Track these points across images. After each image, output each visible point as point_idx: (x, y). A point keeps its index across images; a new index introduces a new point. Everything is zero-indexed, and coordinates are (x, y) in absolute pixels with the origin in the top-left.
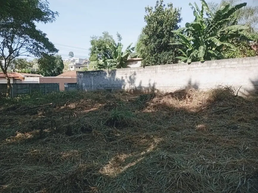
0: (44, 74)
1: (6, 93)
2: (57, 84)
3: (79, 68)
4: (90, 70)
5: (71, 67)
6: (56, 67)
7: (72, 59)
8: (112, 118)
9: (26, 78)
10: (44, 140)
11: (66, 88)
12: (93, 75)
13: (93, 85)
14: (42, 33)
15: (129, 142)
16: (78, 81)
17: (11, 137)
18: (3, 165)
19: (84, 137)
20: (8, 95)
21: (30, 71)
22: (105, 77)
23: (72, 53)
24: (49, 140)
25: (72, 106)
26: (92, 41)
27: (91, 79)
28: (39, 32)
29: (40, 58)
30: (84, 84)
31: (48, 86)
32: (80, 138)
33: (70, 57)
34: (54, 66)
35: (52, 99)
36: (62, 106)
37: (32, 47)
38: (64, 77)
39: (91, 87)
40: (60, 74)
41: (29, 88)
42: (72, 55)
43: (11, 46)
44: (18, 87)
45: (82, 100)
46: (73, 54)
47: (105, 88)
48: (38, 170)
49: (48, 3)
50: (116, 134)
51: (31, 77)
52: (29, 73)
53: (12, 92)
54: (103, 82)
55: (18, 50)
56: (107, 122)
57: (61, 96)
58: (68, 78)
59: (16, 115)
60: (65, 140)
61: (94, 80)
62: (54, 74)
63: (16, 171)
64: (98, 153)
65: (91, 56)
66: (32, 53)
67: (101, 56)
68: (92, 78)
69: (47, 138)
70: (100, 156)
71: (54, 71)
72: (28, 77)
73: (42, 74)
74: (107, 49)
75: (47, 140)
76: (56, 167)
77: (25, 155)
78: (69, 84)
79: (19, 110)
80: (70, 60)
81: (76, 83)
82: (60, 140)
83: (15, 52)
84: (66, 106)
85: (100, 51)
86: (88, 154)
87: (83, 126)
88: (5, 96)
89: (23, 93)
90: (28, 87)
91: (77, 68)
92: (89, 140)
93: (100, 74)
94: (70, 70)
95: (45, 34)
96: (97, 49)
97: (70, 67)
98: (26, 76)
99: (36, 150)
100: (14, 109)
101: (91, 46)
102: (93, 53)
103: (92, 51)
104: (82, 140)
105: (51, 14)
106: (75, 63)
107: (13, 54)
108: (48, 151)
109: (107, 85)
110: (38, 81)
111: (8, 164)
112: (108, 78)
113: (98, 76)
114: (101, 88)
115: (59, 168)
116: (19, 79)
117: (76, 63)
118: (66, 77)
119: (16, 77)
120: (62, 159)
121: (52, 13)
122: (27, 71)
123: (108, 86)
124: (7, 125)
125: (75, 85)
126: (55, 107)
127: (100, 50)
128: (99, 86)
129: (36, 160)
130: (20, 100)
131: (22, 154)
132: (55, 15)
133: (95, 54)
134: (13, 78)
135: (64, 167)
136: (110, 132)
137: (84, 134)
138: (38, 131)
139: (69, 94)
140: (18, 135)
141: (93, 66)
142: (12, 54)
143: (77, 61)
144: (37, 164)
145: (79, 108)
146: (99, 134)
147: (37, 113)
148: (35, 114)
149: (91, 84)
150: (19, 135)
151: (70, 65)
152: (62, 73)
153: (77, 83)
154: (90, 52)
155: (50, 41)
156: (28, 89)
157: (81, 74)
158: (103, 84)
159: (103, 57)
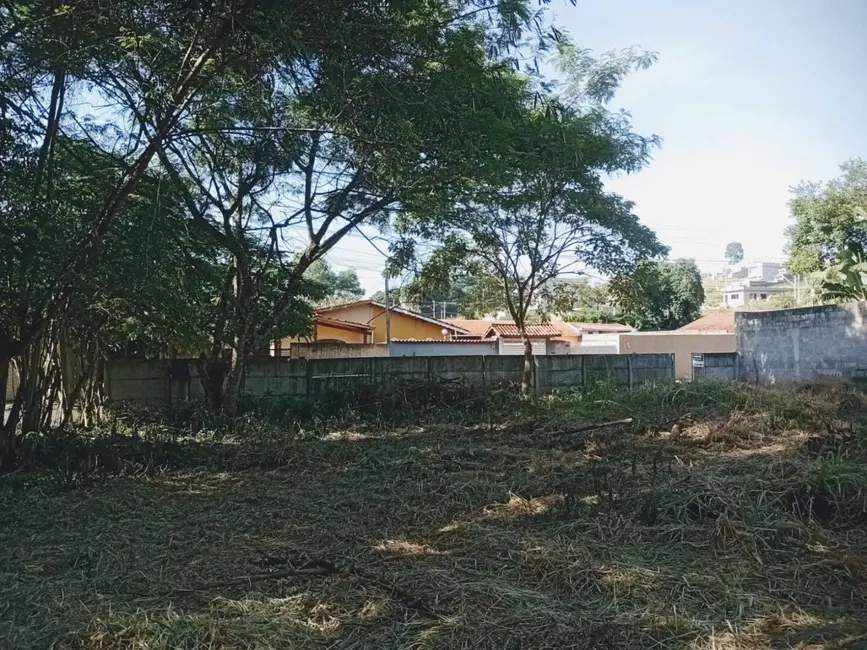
0: (638, 322)
1: (520, 383)
2: (667, 355)
3: (764, 297)
4: (801, 302)
5: (733, 297)
6: (676, 299)
7: (737, 268)
8: (805, 486)
9: (586, 337)
10: (573, 524)
11: (697, 369)
12: (799, 323)
13: (797, 358)
14: (622, 201)
15: (845, 579)
16: (742, 345)
17: (497, 504)
18: (460, 571)
19: (689, 535)
20: (527, 389)
21: (597, 314)
22: (848, 330)
23: (739, 245)
24: (584, 528)
25: (699, 432)
26: (796, 201)
27: (790, 340)
28: (613, 200)
29: (614, 276)
30: (763, 358)
31: (640, 364)
32: (676, 535)
33: (730, 263)
34: (672, 297)
35: (643, 403)
36: (666, 430)
37: (590, 248)
38: (703, 333)
39: (792, 366)
40: (690, 320)
41: (582, 369)
42: (739, 254)
43: (536, 249)
44: (552, 366)
45: (736, 415)
46: (742, 251)
47: (848, 371)
48: (532, 601)
49: (627, 117)
50: (813, 544)
51: (600, 332)
52: (595, 321)
53: (537, 381)
54: (840, 351)
55: (553, 259)
56: (790, 498)
57: (670, 397)
58: (717, 333)
59: (530, 446)
60: (631, 537)
61: (801, 341)
62: (671, 324)
63: (479, 589)
64: (713, 592)
65: (795, 254)
66: (591, 263)
67: (835, 250)
68: (795, 333)
69: (580, 520)
70: (719, 603)
71: (671, 313)
72: (590, 333)
73: (633, 325)
74: (858, 223)
75: (580, 527)
76: (578, 605)
77: (513, 557)
78: (706, 356)
79: (541, 432)
80: (729, 271)
81: (734, 355)
82: (615, 533)
83: (546, 264)
84: (677, 431)
85: (828, 234)
86: (681, 590)
87: (695, 500)
88: (518, 389)
89: (564, 385)
90: (580, 366)
91: (755, 296)
92: (701, 548)
93: (828, 319)
94: (728, 307)
95: (629, 205)
96: (817, 226)
97: (729, 295)
98: (584, 331)
99: (541, 548)
100: (529, 428)
101: (794, 221)
102: (801, 243)
103: (798, 235)
104: (678, 545)
105: (637, 145)
106: (746, 282)
107: (541, 271)
108: (570, 555)
109: (857, 360)
110: (613, 348)
111: (470, 571)
112: (858, 334)
113: (817, 329)
114: (832, 372)
115: (585, 608)
116: (563, 342)
117: (751, 282)
118: (710, 333)
119: (554, 336)
120: (600, 586)
121: (641, 142)
122: (589, 316)
123: (861, 366)
124: (498, 471)
125: (730, 361)
126: (643, 431)
127: (828, 230)
128: (825, 365)
129: (534, 574)
130: (555, 404)
131: (505, 554)
132: (649, 145)
133: (809, 247)
134: (547, 337)
135: (599, 610)
136: (785, 531)
137: (693, 528)
138: (562, 497)
139: (698, 391)
140: (512, 501)
141: (813, 291)
142: (538, 271)
143: (757, 274)
144: (535, 585)
145: (719, 440)
146: (739, 532)
147: (581, 447)
148: (576, 448)
149: (792, 358)
150: (515, 501)
151: (729, 289)
152: (698, 317)
153: (740, 353)
154: (790, 240)
155: (641, 222)
156: (580, 373)
157: (751, 322)
158: (837, 356)
159: (843, 255)
